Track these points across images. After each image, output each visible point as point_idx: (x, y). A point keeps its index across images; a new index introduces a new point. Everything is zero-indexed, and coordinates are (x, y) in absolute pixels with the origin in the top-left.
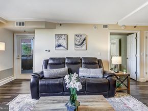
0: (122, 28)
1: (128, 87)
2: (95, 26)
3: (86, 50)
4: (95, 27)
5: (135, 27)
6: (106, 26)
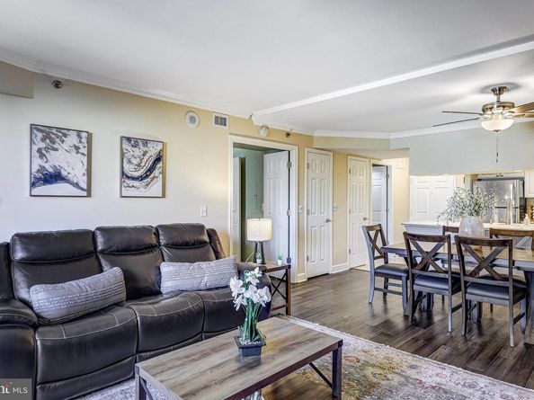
0: (263, 133)
1: (287, 298)
2: (193, 115)
3: (164, 196)
4: (192, 120)
5: (288, 135)
6: (221, 121)
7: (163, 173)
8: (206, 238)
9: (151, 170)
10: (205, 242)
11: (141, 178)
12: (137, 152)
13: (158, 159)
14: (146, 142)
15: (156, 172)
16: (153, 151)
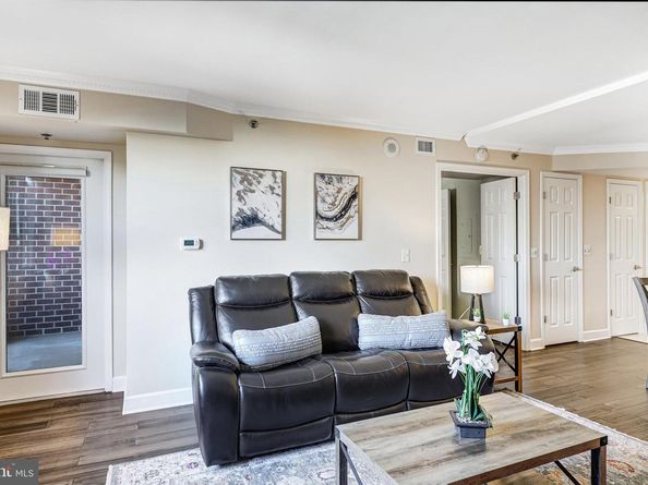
0: (480, 157)
1: (516, 370)
2: (391, 142)
3: (360, 238)
4: (392, 148)
5: (515, 156)
6: (426, 146)
7: (359, 212)
8: (409, 288)
9: (346, 208)
10: (408, 293)
11: (336, 218)
12: (332, 189)
13: (354, 196)
14: (340, 178)
15: (352, 211)
16: (348, 188)
